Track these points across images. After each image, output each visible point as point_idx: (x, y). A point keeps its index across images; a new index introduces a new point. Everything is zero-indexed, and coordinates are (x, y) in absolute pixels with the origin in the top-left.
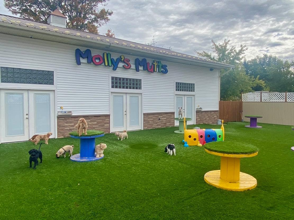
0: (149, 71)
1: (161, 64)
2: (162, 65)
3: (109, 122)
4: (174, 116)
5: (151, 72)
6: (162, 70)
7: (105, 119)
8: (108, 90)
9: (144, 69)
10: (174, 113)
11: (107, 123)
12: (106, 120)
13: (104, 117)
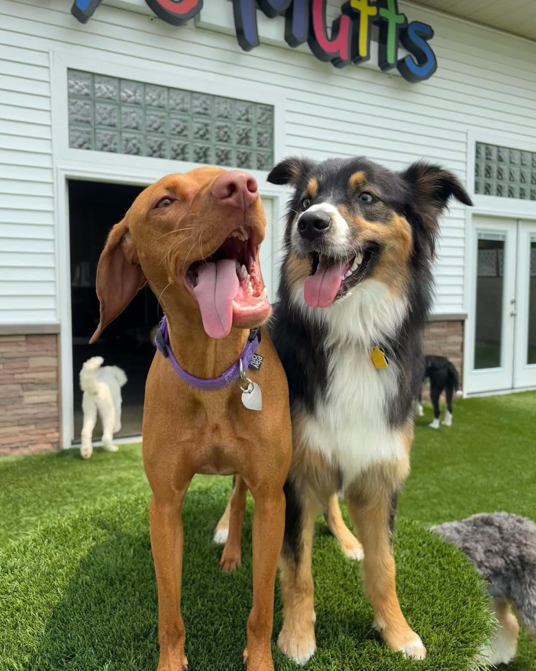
0: (318, 53)
1: (397, 13)
2: (401, 20)
3: (52, 375)
4: (458, 339)
5: (337, 62)
6: (402, 54)
7: (28, 357)
8: (45, 162)
9: (291, 40)
10: (463, 322)
11: (44, 384)
12: (34, 362)
13: (18, 344)
